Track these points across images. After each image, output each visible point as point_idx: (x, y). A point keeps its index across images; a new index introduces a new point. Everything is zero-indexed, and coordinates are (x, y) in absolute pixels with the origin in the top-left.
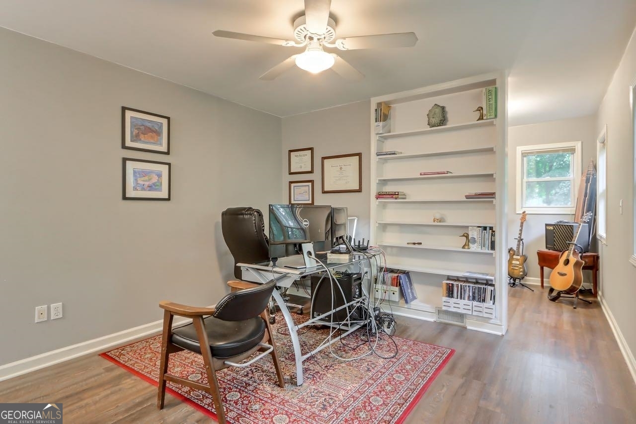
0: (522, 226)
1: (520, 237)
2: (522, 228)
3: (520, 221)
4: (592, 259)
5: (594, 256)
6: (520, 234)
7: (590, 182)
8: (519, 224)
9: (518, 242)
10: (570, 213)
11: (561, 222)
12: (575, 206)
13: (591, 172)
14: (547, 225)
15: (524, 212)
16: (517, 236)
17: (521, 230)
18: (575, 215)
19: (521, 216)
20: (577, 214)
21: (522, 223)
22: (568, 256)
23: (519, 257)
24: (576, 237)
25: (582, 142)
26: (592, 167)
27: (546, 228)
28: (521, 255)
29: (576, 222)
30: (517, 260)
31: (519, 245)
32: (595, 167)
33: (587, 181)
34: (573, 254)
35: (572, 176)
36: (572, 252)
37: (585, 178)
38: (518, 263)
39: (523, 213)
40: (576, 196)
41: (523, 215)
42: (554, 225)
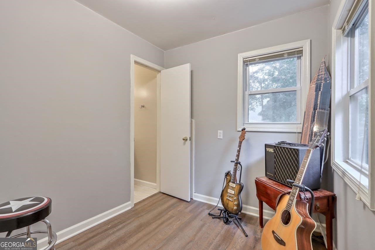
0: (240, 146)
1: (237, 160)
2: (240, 149)
3: (238, 140)
4: (325, 201)
5: (328, 197)
6: (238, 156)
7: (321, 90)
8: (238, 144)
9: (235, 165)
10: (296, 131)
11: (283, 143)
12: (302, 123)
13: (323, 76)
14: (267, 146)
15: (244, 129)
16: (234, 158)
17: (239, 151)
18: (301, 133)
19: (240, 133)
20: (304, 133)
21: (240, 143)
22: (289, 205)
23: (234, 185)
24: (302, 173)
25: (311, 41)
26: (323, 70)
27: (266, 149)
28: (238, 182)
29: (302, 143)
30: (233, 188)
31: (235, 170)
32: (328, 70)
33: (318, 89)
34: (297, 204)
35: (298, 85)
36: (295, 200)
37: (314, 86)
38: (233, 192)
39: (242, 130)
40: (304, 110)
41: (242, 133)
42: (275, 146)
